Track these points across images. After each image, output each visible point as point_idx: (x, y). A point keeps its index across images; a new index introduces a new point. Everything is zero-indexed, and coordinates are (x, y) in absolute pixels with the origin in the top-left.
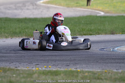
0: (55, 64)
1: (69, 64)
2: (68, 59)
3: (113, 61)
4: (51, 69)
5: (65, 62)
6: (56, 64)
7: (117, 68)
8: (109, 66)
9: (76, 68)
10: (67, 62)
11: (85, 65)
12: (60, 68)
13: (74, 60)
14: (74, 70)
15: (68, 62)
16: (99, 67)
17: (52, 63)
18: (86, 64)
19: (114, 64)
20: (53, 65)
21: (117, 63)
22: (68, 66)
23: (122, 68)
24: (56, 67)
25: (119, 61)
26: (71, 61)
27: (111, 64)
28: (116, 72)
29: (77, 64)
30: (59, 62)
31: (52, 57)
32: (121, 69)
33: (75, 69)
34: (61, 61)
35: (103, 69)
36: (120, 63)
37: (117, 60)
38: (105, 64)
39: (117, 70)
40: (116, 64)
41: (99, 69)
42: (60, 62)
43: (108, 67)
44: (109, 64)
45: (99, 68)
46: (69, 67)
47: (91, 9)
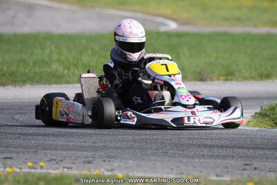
0: (54, 157)
1: (91, 159)
2: (87, 144)
3: (205, 152)
4: (44, 171)
5: (80, 153)
6: (58, 159)
7: (218, 170)
8: (195, 164)
9: (112, 170)
10: (85, 153)
11: (135, 162)
12: (67, 168)
13: (105, 147)
14: (107, 173)
15: (90, 154)
16: (171, 167)
17: (46, 154)
18: (136, 160)
19: (209, 161)
20: (51, 160)
21: (218, 156)
22: (89, 162)
23: (230, 169)
24: (57, 166)
25: (222, 152)
26: (96, 149)
27: (202, 160)
28: (216, 181)
29: (113, 157)
30: (64, 153)
31: (46, 138)
32: (227, 173)
33: (108, 171)
34: (71, 150)
35: (181, 174)
36: (224, 158)
37: (215, 150)
38: (185, 160)
39: (217, 176)
40: (213, 160)
41: (172, 173)
42: (69, 152)
43: (194, 167)
44: (197, 160)
45: (172, 169)
46: (91, 165)
47: (142, 12)
